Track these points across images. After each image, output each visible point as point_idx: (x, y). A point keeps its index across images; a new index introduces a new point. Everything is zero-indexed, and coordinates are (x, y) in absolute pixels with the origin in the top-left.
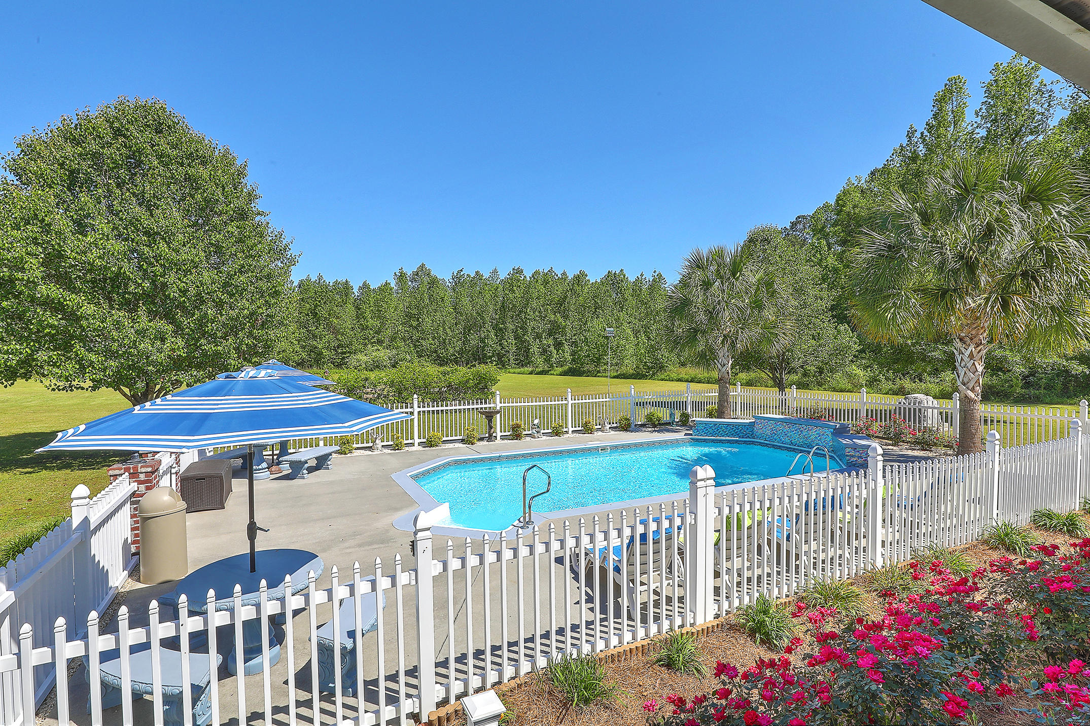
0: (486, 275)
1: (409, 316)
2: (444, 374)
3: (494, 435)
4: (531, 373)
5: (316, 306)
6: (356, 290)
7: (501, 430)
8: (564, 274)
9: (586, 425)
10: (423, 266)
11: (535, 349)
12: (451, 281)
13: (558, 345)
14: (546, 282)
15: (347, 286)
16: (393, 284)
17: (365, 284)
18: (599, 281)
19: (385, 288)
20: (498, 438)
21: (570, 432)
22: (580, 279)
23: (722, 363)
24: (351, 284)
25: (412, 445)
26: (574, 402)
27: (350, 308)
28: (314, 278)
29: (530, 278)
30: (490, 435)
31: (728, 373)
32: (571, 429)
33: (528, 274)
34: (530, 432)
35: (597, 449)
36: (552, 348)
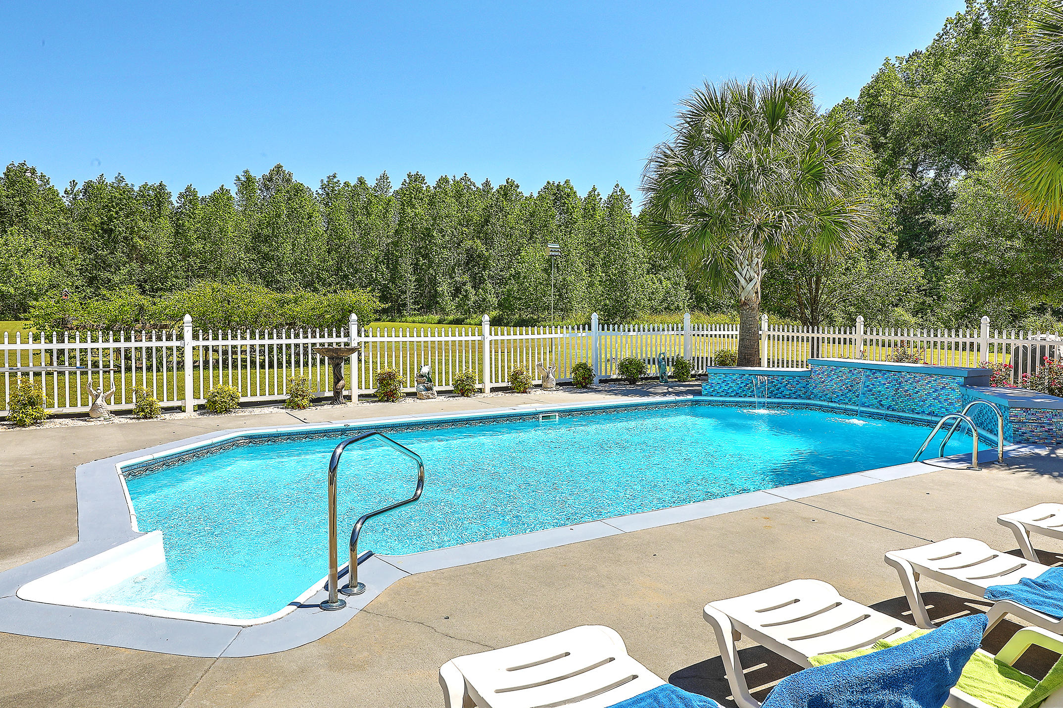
0: (371, 183)
1: (256, 237)
2: (282, 303)
3: (345, 393)
4: (439, 322)
5: (110, 219)
6: (174, 199)
7: (360, 382)
8: (487, 183)
9: (515, 377)
10: (279, 167)
11: (444, 287)
12: (320, 192)
13: (477, 282)
14: (458, 195)
15: (160, 193)
16: (234, 191)
17: (188, 189)
18: (535, 195)
19: (220, 198)
20: (355, 398)
21: (487, 390)
22: (508, 191)
23: (748, 277)
24: (169, 189)
25: (181, 409)
26: (494, 338)
27: (166, 224)
28: (110, 179)
29: (435, 188)
30: (337, 393)
31: (757, 293)
32: (488, 386)
33: (431, 182)
34: (414, 390)
35: (534, 415)
36: (468, 287)
